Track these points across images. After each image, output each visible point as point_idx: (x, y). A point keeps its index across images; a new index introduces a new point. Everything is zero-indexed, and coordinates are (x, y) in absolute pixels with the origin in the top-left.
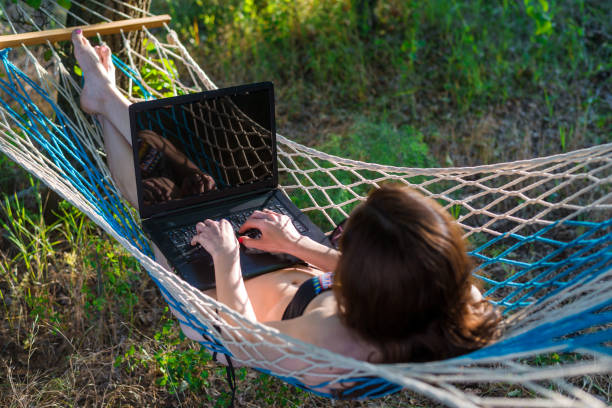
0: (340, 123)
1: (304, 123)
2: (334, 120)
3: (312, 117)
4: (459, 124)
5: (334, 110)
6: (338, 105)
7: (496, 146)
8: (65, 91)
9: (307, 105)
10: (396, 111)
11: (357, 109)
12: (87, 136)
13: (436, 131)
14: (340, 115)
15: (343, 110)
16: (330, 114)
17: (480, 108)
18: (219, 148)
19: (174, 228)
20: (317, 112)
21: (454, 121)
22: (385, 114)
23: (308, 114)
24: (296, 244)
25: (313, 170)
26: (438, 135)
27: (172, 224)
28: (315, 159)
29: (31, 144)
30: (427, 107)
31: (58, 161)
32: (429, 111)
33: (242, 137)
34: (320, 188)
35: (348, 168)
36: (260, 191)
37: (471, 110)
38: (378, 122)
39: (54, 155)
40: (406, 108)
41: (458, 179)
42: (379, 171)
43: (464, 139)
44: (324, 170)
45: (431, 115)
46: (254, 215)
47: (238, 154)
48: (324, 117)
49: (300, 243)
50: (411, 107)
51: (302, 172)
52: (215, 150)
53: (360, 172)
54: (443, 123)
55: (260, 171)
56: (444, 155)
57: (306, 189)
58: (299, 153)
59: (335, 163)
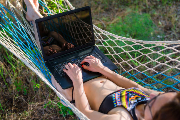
0: (122, 11)
1: (110, 11)
2: (120, 10)
3: (113, 9)
4: (163, 9)
5: (120, 6)
6: (121, 4)
7: (176, 16)
8: (20, 12)
9: (110, 5)
10: (141, 5)
11: (127, 5)
12: (28, 29)
13: (155, 12)
14: (122, 7)
15: (123, 6)
16: (118, 7)
17: (170, 3)
18: (74, 33)
19: (56, 64)
20: (114, 7)
21: (161, 8)
22: (137, 7)
23: (111, 8)
24: (102, 69)
25: (108, 40)
26: (156, 13)
27: (56, 63)
28: (109, 36)
29: (5, 34)
30: (152, 3)
31: (15, 39)
32: (152, 4)
33: (81, 28)
34: (111, 47)
35: (121, 40)
36: (88, 47)
37: (167, 4)
38: (135, 9)
39: (14, 37)
40: (144, 4)
41: (164, 46)
42: (133, 42)
43: (165, 14)
44: (112, 40)
45: (153, 6)
46: (86, 57)
47: (80, 35)
48: (116, 8)
49: (104, 69)
50: (146, 3)
51: (104, 40)
52: (73, 34)
53: (125, 41)
54: (157, 9)
55: (88, 40)
56: (158, 21)
57: (106, 47)
58: (103, 33)
59: (116, 38)
